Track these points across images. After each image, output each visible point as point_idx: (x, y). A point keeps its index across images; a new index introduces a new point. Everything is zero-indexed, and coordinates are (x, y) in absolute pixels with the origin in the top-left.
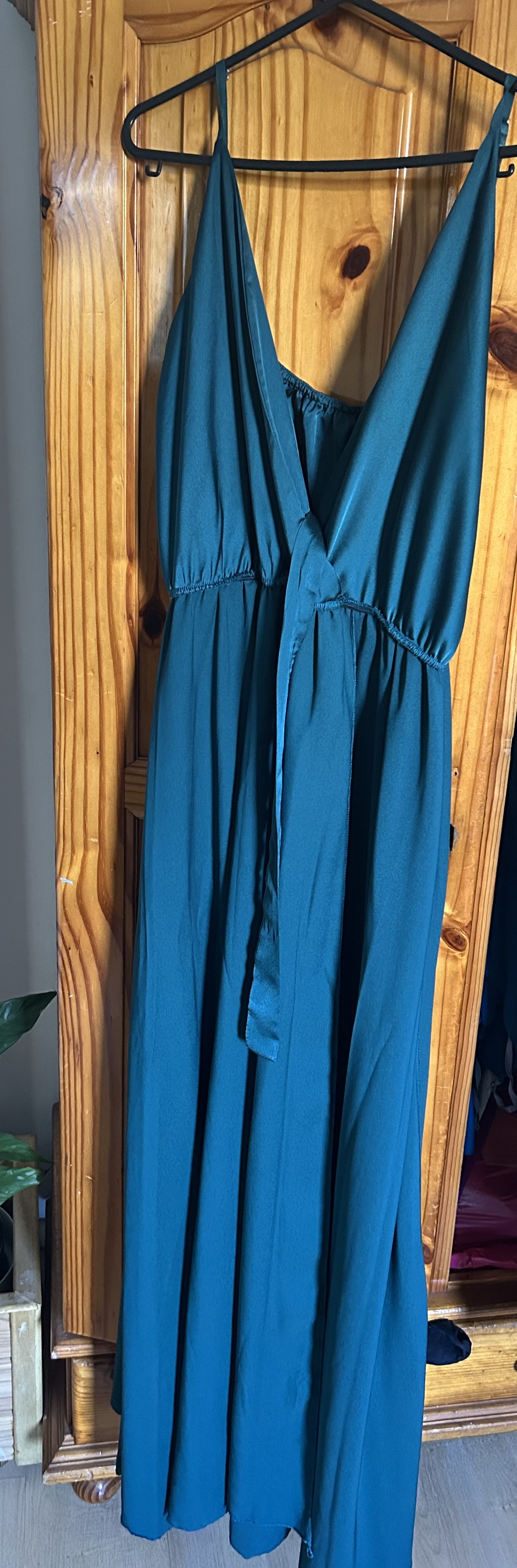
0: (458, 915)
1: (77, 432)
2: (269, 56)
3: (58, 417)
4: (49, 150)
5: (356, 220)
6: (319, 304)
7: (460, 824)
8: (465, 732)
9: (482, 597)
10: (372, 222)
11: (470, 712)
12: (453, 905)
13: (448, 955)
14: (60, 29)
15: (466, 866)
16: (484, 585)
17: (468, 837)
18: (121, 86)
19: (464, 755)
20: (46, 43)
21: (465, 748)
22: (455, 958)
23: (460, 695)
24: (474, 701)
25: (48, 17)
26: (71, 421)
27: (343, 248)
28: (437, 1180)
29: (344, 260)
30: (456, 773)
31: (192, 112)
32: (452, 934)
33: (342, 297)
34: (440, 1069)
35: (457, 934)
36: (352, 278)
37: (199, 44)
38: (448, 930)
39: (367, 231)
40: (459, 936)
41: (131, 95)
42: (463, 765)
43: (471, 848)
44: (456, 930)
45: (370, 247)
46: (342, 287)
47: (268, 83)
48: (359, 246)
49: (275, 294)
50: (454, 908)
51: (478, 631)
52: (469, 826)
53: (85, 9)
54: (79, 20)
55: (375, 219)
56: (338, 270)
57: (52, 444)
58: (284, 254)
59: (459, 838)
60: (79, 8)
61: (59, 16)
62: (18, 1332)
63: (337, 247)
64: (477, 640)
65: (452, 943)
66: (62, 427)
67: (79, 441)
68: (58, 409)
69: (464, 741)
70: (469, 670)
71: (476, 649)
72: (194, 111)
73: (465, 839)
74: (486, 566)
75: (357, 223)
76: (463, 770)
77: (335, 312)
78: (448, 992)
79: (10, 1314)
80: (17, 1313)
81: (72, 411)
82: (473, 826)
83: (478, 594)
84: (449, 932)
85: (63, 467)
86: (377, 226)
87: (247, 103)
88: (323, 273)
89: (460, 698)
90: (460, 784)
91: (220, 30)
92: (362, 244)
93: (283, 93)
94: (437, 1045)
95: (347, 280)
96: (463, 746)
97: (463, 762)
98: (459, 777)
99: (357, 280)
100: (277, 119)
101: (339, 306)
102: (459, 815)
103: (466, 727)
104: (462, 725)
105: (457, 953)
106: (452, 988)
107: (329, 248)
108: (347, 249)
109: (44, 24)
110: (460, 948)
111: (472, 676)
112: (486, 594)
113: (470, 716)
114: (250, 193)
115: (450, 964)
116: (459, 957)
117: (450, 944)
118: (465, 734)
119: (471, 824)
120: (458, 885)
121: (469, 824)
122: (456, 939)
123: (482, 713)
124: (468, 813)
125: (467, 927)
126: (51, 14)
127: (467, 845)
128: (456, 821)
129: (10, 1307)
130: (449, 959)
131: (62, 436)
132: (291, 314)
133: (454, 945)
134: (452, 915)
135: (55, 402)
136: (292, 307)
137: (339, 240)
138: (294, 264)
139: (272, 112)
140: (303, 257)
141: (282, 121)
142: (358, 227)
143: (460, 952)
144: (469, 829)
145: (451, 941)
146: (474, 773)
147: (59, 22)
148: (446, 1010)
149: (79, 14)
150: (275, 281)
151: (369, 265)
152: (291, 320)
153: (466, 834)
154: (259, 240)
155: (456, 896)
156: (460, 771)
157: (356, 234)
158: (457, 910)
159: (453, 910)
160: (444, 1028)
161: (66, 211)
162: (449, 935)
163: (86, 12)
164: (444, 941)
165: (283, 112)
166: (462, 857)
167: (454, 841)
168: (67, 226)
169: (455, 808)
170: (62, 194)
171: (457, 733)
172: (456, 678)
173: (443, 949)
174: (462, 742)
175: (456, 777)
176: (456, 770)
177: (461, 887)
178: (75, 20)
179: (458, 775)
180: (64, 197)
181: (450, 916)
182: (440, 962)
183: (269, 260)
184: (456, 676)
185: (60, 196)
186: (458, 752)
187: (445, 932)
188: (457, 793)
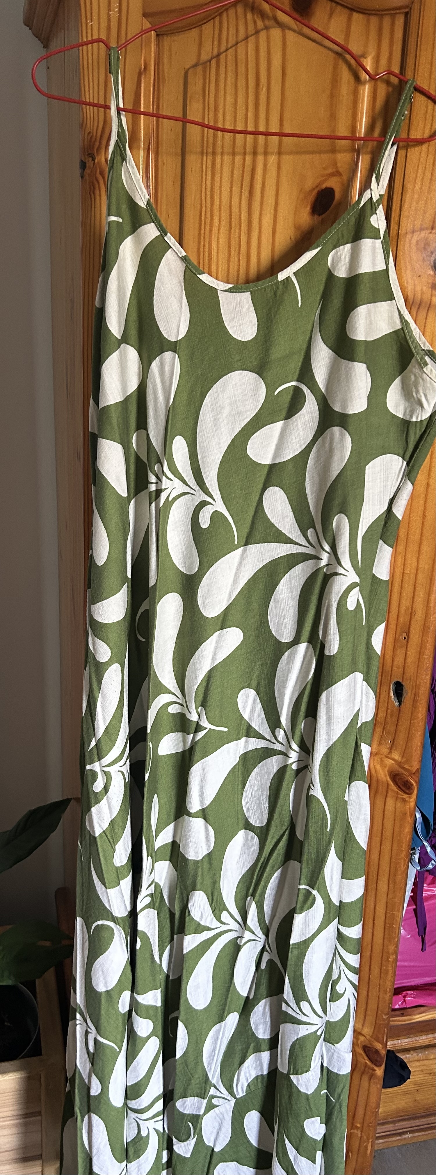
0: (406, 762)
2: (255, 36)
4: (87, 123)
5: (324, 166)
6: (293, 237)
7: (409, 682)
8: (413, 602)
9: (428, 485)
10: (337, 167)
11: (417, 585)
12: (402, 753)
13: (397, 797)
14: (96, 29)
15: (413, 720)
16: (429, 475)
17: (415, 695)
18: (140, 70)
19: (412, 623)
21: (413, 617)
22: (404, 800)
23: (409, 569)
24: (420, 576)
25: (86, 21)
27: (314, 189)
28: (386, 994)
29: (313, 200)
30: (405, 638)
32: (401, 779)
33: (311, 231)
34: (390, 896)
35: (405, 779)
36: (320, 214)
37: (201, 31)
38: (397, 775)
39: (332, 175)
40: (407, 781)
41: (148, 76)
42: (410, 631)
43: (418, 704)
44: (406, 775)
45: (334, 188)
46: (311, 223)
47: (254, 58)
48: (326, 188)
49: (257, 231)
50: (403, 756)
51: (424, 515)
52: (416, 685)
53: (114, 11)
54: (109, 20)
55: (339, 165)
56: (308, 209)
58: (265, 198)
59: (408, 694)
60: (109, 10)
61: (95, 18)
63: (308, 190)
64: (423, 524)
65: (401, 786)
69: (412, 609)
70: (417, 548)
71: (422, 530)
72: (196, 87)
73: (413, 695)
75: (324, 169)
76: (411, 636)
78: (397, 829)
82: (420, 685)
83: (424, 483)
84: (398, 777)
86: (340, 170)
87: (237, 75)
88: (296, 212)
89: (408, 572)
90: (409, 648)
91: (217, 20)
92: (329, 185)
93: (266, 65)
94: (387, 875)
95: (317, 215)
96: (411, 614)
97: (411, 629)
98: (407, 641)
99: (324, 216)
100: (261, 87)
102: (407, 675)
103: (413, 597)
104: (410, 595)
105: (405, 796)
106: (400, 826)
107: (301, 190)
108: (316, 191)
109: (84, 25)
110: (408, 792)
111: (419, 554)
112: (431, 482)
113: (417, 589)
115: (399, 805)
116: (407, 799)
117: (399, 787)
118: (412, 604)
119: (418, 683)
120: (407, 736)
121: (416, 683)
122: (404, 783)
123: (428, 587)
124: (415, 673)
125: (414, 773)
126: (89, 17)
127: (415, 701)
128: (406, 680)
130: (400, 801)
132: (270, 247)
133: (403, 788)
134: (401, 762)
136: (271, 241)
137: (310, 183)
138: (273, 205)
139: (256, 82)
140: (280, 198)
141: (265, 89)
142: (325, 172)
143: (407, 796)
144: (417, 687)
145: (399, 784)
146: (420, 639)
147: (95, 23)
148: (395, 845)
149: (109, 15)
150: (258, 221)
151: (334, 203)
152: (270, 251)
153: (414, 692)
154: (245, 187)
155: (404, 745)
156: (408, 636)
157: (322, 179)
159: (403, 758)
160: (393, 860)
161: (98, 171)
162: (399, 779)
163: (114, 14)
164: (393, 783)
165: (266, 80)
166: (410, 712)
167: (403, 697)
168: (98, 182)
169: (404, 668)
170: (95, 158)
171: (406, 603)
172: (405, 555)
173: (392, 790)
174: (410, 611)
175: (405, 641)
176: (405, 635)
177: (409, 738)
178: (106, 20)
179: (407, 639)
180: (96, 161)
181: (399, 763)
182: (390, 802)
183: (253, 203)
184: (405, 553)
185: (93, 160)
186: (408, 619)
187: (394, 776)
188: (406, 655)
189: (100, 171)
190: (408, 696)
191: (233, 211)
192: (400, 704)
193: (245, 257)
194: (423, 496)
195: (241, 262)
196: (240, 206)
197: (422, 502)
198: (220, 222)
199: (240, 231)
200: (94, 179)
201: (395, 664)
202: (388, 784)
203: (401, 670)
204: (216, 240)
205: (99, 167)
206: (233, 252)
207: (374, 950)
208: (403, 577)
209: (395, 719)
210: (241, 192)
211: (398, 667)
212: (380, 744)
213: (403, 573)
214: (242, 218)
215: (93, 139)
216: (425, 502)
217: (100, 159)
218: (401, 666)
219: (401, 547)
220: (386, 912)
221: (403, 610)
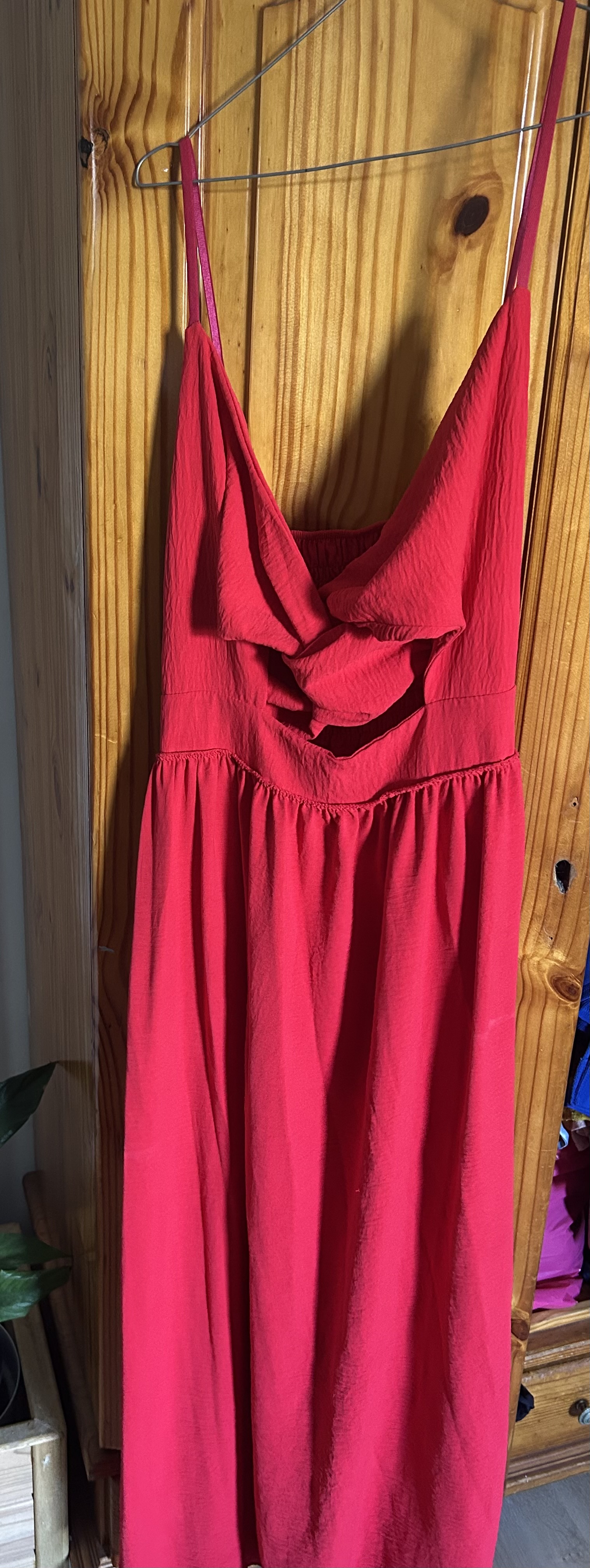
0: (572, 961)
1: (125, 425)
3: (101, 408)
4: (92, 82)
5: (473, 165)
6: (425, 266)
7: (577, 860)
8: (587, 756)
10: (493, 167)
12: (566, 951)
13: (558, 1007)
15: (583, 907)
17: (587, 875)
19: (586, 783)
21: (586, 775)
22: (567, 1010)
23: (583, 715)
26: (118, 414)
27: (458, 197)
29: (455, 214)
30: (575, 804)
31: (274, 34)
32: (565, 983)
33: (453, 258)
34: (546, 1131)
35: (571, 983)
36: (466, 235)
38: (559, 979)
39: (486, 177)
40: (572, 985)
41: (196, 12)
42: (583, 794)
44: (569, 978)
45: (489, 197)
46: (453, 246)
48: (476, 197)
49: (371, 256)
50: (568, 955)
52: (588, 863)
55: (497, 164)
56: (449, 226)
57: (93, 441)
58: (384, 208)
59: (576, 875)
62: (42, 1465)
63: (449, 198)
65: (565, 993)
66: (106, 421)
67: (127, 437)
68: (101, 400)
69: (586, 766)
72: (276, 33)
73: (583, 876)
75: (473, 169)
76: (584, 800)
77: (444, 277)
78: (557, 1046)
79: (32, 1447)
80: (41, 1445)
81: (118, 402)
84: (561, 981)
85: (106, 469)
86: (498, 171)
88: (432, 229)
89: (582, 718)
90: (580, 816)
92: (480, 193)
93: (388, 11)
94: (542, 1106)
95: (460, 237)
96: (584, 773)
97: (584, 791)
98: (578, 809)
99: (472, 237)
100: (379, 43)
101: (449, 269)
102: (578, 851)
103: (588, 751)
105: (570, 1004)
106: (562, 1042)
107: (439, 199)
108: (461, 199)
110: (573, 998)
114: (344, 133)
115: (560, 1016)
116: (573, 1008)
117: (560, 993)
118: (587, 759)
120: (574, 928)
122: (569, 988)
124: (588, 848)
125: (581, 974)
127: (586, 883)
128: (573, 858)
129: (32, 1439)
130: (561, 1010)
131: (106, 431)
132: (391, 280)
133: (567, 995)
134: (565, 963)
135: (97, 390)
136: (392, 271)
137: (450, 190)
138: (396, 218)
139: (373, 35)
140: (407, 208)
141: (385, 46)
142: (477, 173)
143: (572, 1003)
145: (563, 991)
148: (554, 1067)
150: (372, 240)
151: (488, 218)
152: (391, 285)
153: (585, 872)
154: (354, 191)
155: (571, 941)
156: (580, 800)
157: (468, 183)
158: (571, 956)
159: (567, 957)
160: (552, 1086)
161: (114, 157)
162: (561, 985)
164: (555, 991)
165: (387, 34)
166: (579, 898)
167: (571, 880)
168: (114, 175)
169: (573, 843)
170: (108, 137)
171: (577, 758)
172: (579, 696)
173: (553, 999)
174: (583, 767)
175: (575, 808)
176: (575, 800)
177: (576, 932)
179: (578, 805)
180: (110, 141)
181: (563, 964)
182: (550, 1014)
183: (365, 215)
184: (579, 693)
185: (105, 139)
186: (579, 779)
187: (556, 981)
188: (576, 824)
189: (116, 158)
191: (333, 225)
192: (566, 889)
193: (352, 294)
195: (346, 300)
196: (345, 219)
198: (313, 242)
199: (345, 255)
200: (107, 169)
201: (560, 839)
202: (547, 993)
203: (568, 846)
204: (307, 267)
205: (115, 150)
206: (334, 286)
208: (575, 726)
209: (559, 909)
210: (347, 198)
211: (565, 843)
212: (538, 943)
213: (576, 719)
214: (348, 236)
215: (106, 106)
217: (118, 137)
218: (569, 840)
219: (573, 687)
220: (540, 1152)
221: (574, 766)
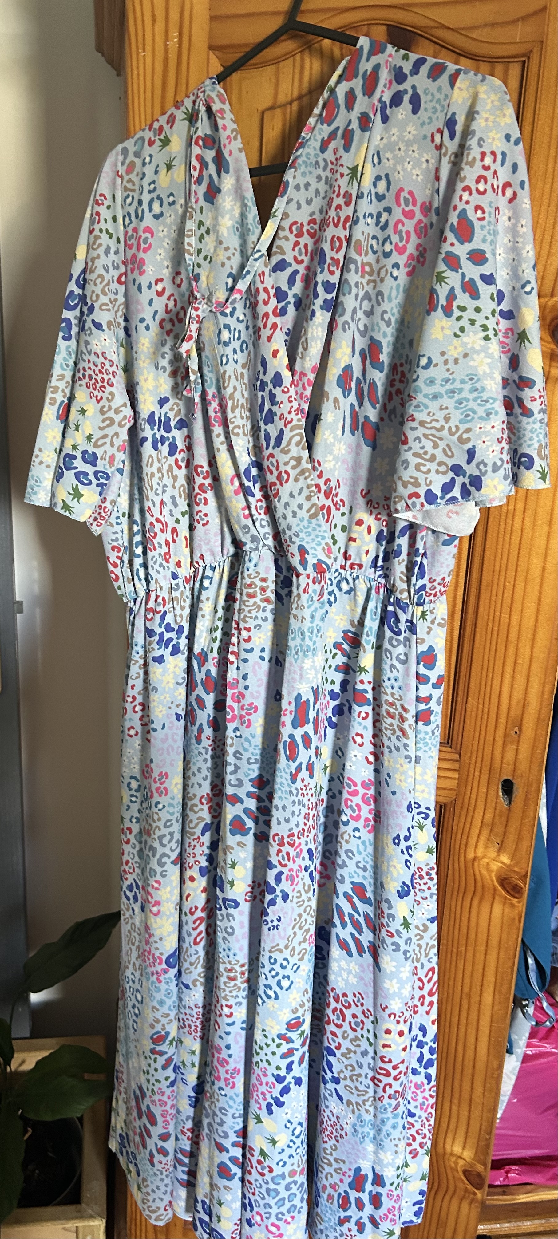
0: (517, 864)
7: (519, 779)
8: (526, 694)
9: (544, 568)
11: (531, 675)
12: (511, 855)
13: (505, 903)
14: (149, 61)
15: (525, 819)
16: (546, 557)
17: (527, 792)
19: (525, 716)
20: (135, 72)
21: (525, 710)
22: (513, 906)
23: (522, 659)
24: (534, 665)
25: (137, 49)
28: (490, 1112)
30: (516, 732)
32: (510, 883)
34: (496, 1008)
35: (515, 883)
37: (278, 69)
38: (505, 879)
40: (516, 885)
42: (523, 725)
43: (530, 802)
44: (516, 880)
50: (512, 858)
51: (539, 600)
52: (528, 782)
53: (173, 40)
54: (166, 51)
60: (167, 39)
61: (148, 47)
64: (538, 610)
65: (509, 891)
69: (524, 702)
70: (530, 636)
71: (537, 617)
73: (524, 793)
74: (548, 540)
76: (524, 730)
78: (504, 937)
82: (532, 782)
83: (540, 566)
84: (507, 881)
90: (521, 743)
94: (492, 986)
96: (524, 707)
97: (523, 722)
98: (519, 736)
102: (518, 772)
103: (526, 689)
104: (523, 687)
105: (515, 901)
106: (509, 933)
109: (134, 56)
110: (517, 896)
111: (533, 642)
112: (548, 565)
113: (531, 679)
115: (507, 910)
116: (516, 903)
117: (507, 892)
118: (525, 696)
120: (517, 837)
121: (529, 780)
122: (516, 888)
123: (542, 677)
124: (527, 770)
125: (524, 876)
126: (141, 46)
127: (526, 799)
128: (516, 778)
130: (508, 906)
133: (512, 893)
134: (510, 865)
143: (517, 900)
144: (529, 784)
145: (508, 889)
146: (533, 733)
147: (149, 53)
148: (502, 953)
149: (166, 45)
153: (526, 789)
155: (515, 847)
156: (520, 730)
158: (515, 860)
159: (512, 860)
160: (500, 970)
162: (507, 884)
163: (173, 43)
164: (502, 888)
166: (521, 811)
167: (514, 795)
169: (515, 765)
171: (518, 695)
172: (518, 643)
173: (501, 896)
174: (522, 704)
175: (516, 736)
176: (516, 729)
177: (519, 839)
178: (163, 51)
179: (519, 733)
181: (508, 866)
182: (497, 909)
184: (518, 641)
186: (519, 712)
187: (503, 880)
188: (517, 750)
190: (519, 793)
192: (510, 803)
194: (538, 580)
197: (537, 587)
201: (505, 761)
202: (495, 890)
203: (511, 767)
207: (477, 1067)
208: (515, 668)
209: (504, 819)
211: (508, 764)
212: (487, 847)
213: (516, 662)
216: (541, 587)
218: (512, 763)
219: (513, 636)
220: (491, 1026)
221: (514, 702)
